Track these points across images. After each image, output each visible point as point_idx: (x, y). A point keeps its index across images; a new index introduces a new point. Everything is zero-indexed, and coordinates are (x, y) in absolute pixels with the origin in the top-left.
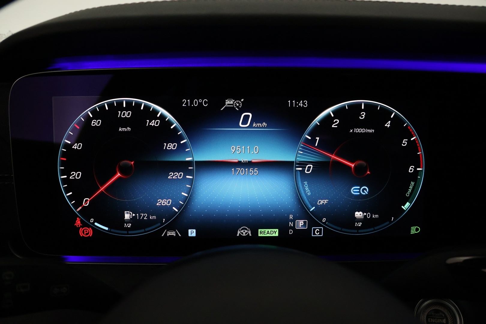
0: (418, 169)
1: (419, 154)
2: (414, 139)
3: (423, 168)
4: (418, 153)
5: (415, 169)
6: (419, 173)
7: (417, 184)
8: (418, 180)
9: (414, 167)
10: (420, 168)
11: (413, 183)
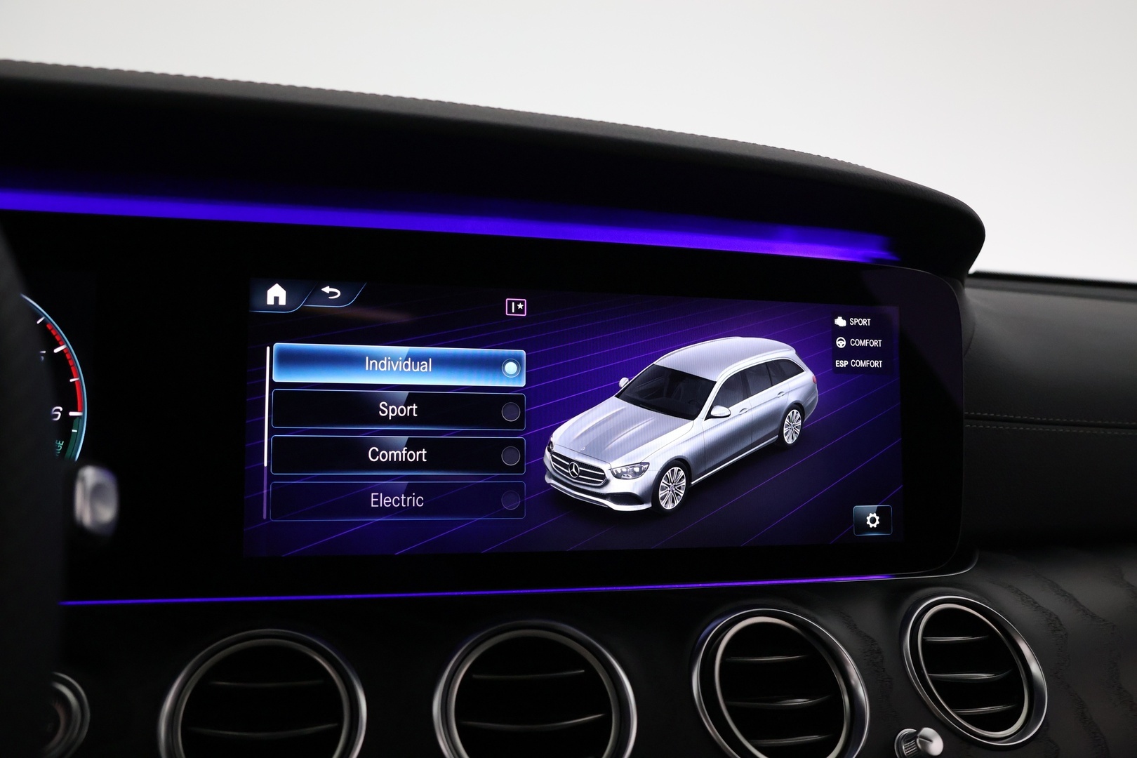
0: (72, 414)
1: (74, 382)
2: (62, 351)
3: (82, 411)
4: (71, 380)
5: (65, 413)
6: (76, 421)
7: (70, 446)
8: (73, 438)
9: (61, 409)
10: (76, 410)
11: (61, 443)
